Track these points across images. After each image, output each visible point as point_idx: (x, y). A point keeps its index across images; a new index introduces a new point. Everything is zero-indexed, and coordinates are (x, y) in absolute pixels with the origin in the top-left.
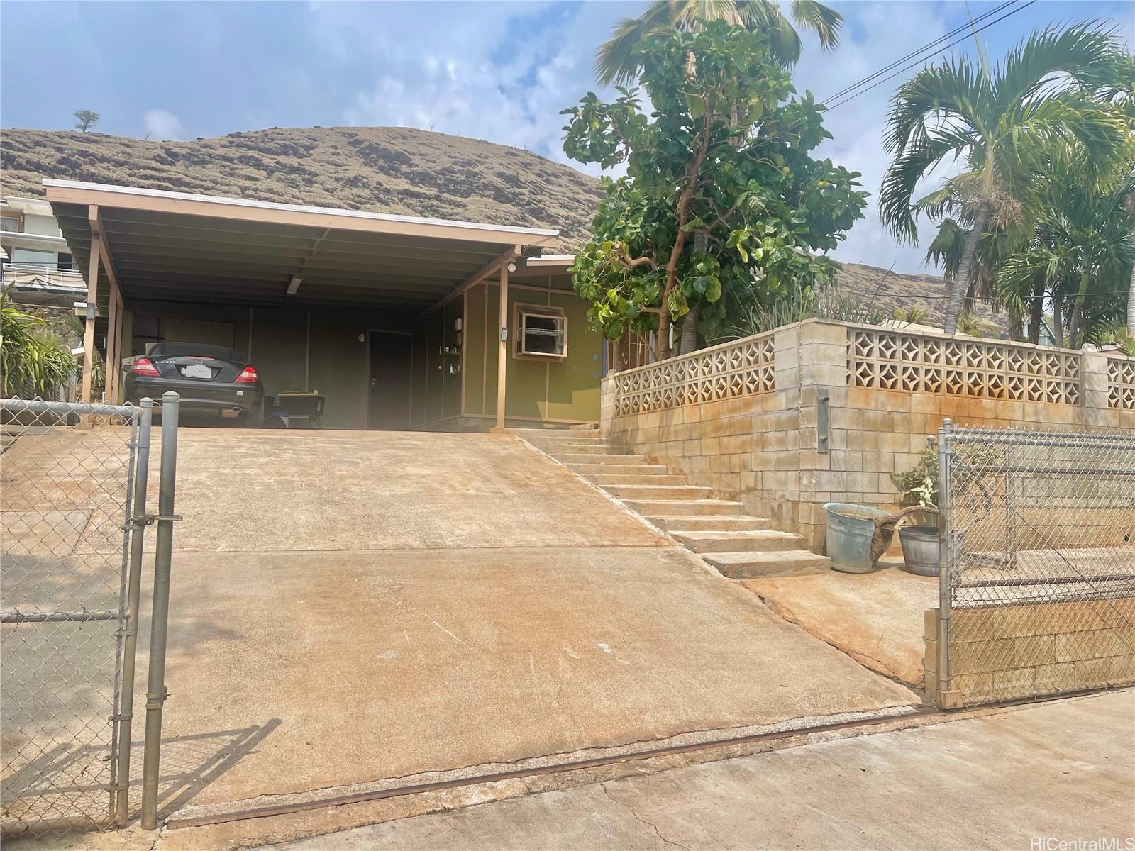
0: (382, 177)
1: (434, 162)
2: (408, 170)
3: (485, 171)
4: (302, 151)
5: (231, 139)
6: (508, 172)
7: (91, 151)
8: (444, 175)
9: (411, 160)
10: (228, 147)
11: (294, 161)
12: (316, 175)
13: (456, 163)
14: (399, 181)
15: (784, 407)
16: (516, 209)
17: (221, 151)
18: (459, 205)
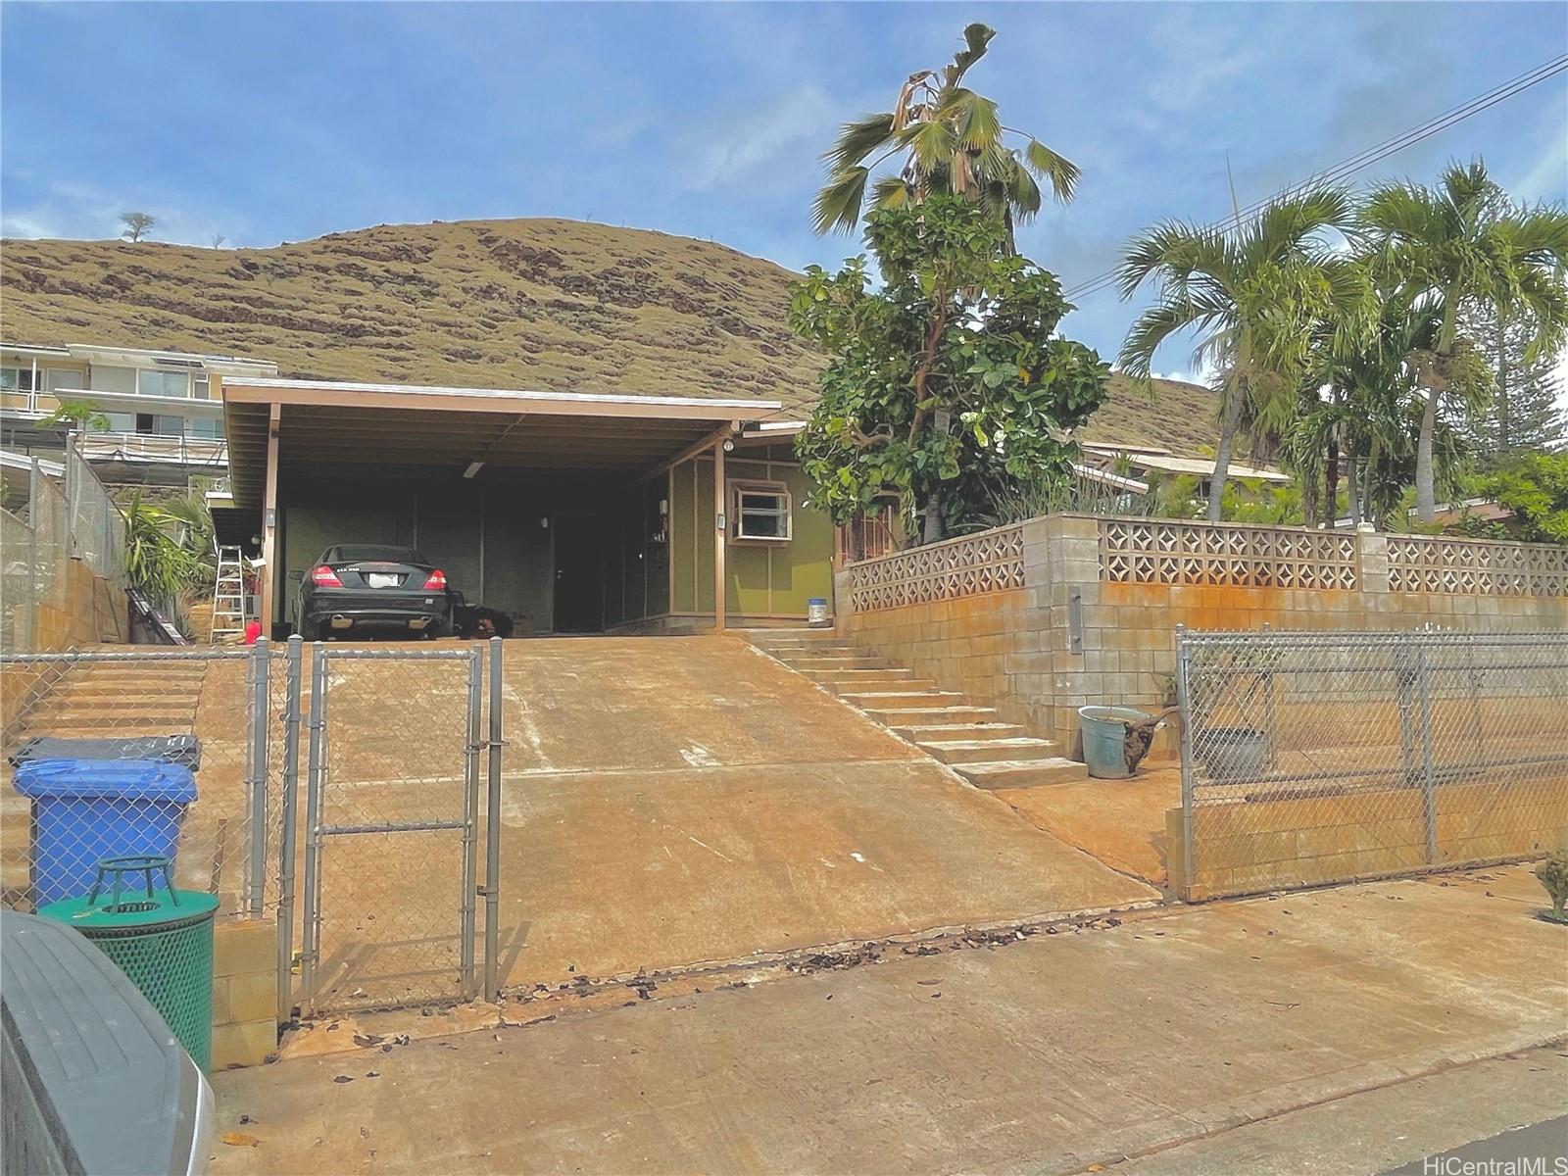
0: (524, 285)
1: (593, 262)
2: (560, 274)
3: (660, 271)
4: (419, 254)
5: (325, 242)
6: (691, 273)
7: (145, 267)
8: (607, 279)
9: (562, 260)
10: (322, 253)
11: (406, 267)
12: (438, 285)
13: (621, 263)
14: (547, 289)
15: (1035, 605)
16: (703, 320)
17: (315, 259)
18: (628, 318)
